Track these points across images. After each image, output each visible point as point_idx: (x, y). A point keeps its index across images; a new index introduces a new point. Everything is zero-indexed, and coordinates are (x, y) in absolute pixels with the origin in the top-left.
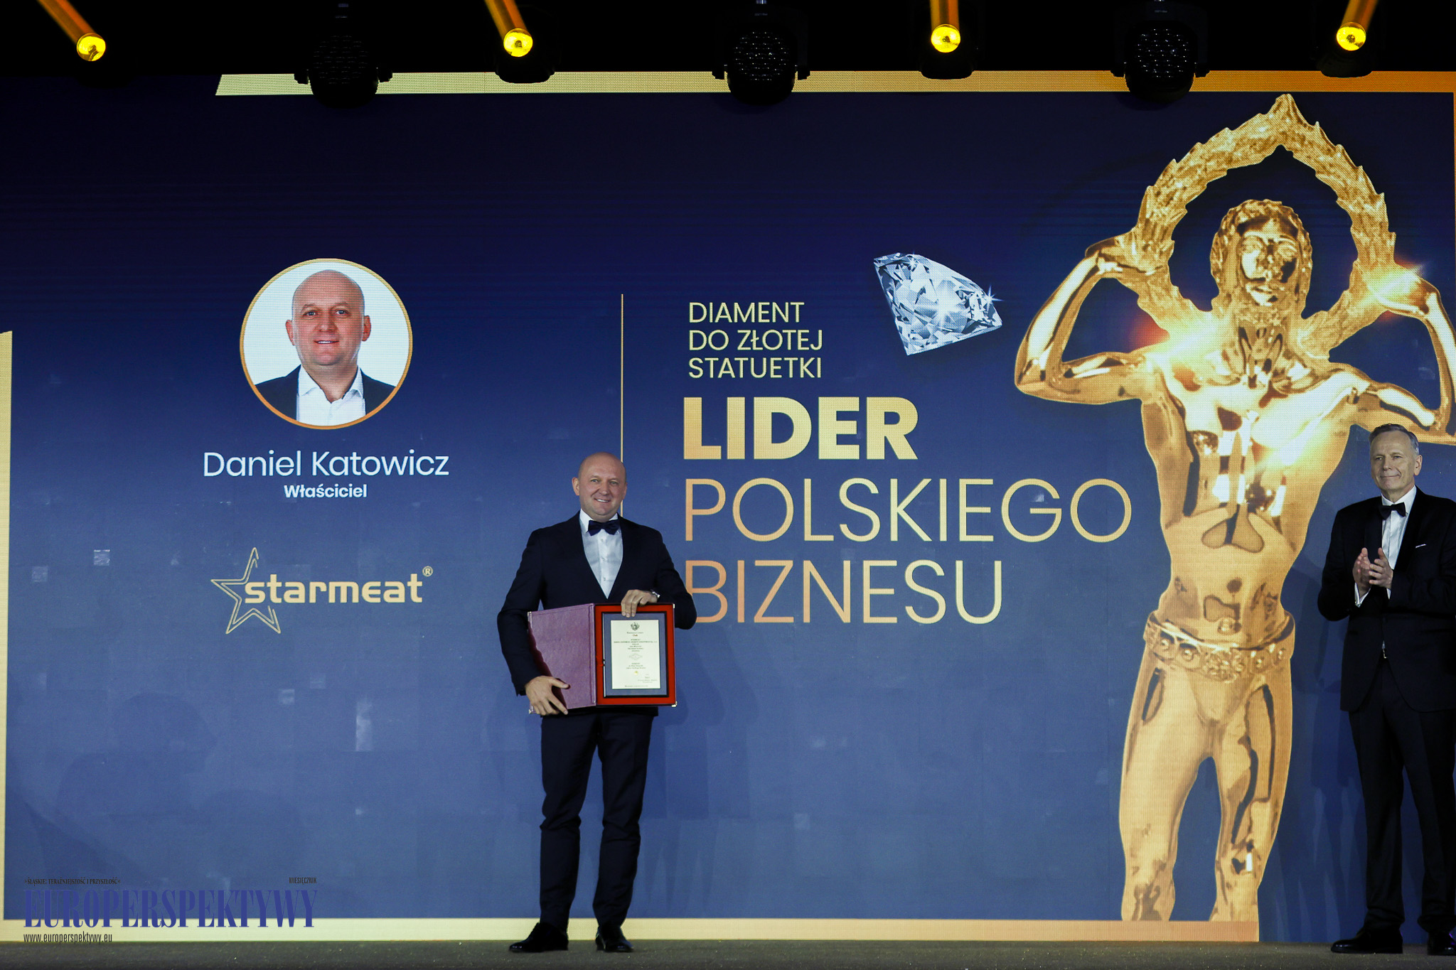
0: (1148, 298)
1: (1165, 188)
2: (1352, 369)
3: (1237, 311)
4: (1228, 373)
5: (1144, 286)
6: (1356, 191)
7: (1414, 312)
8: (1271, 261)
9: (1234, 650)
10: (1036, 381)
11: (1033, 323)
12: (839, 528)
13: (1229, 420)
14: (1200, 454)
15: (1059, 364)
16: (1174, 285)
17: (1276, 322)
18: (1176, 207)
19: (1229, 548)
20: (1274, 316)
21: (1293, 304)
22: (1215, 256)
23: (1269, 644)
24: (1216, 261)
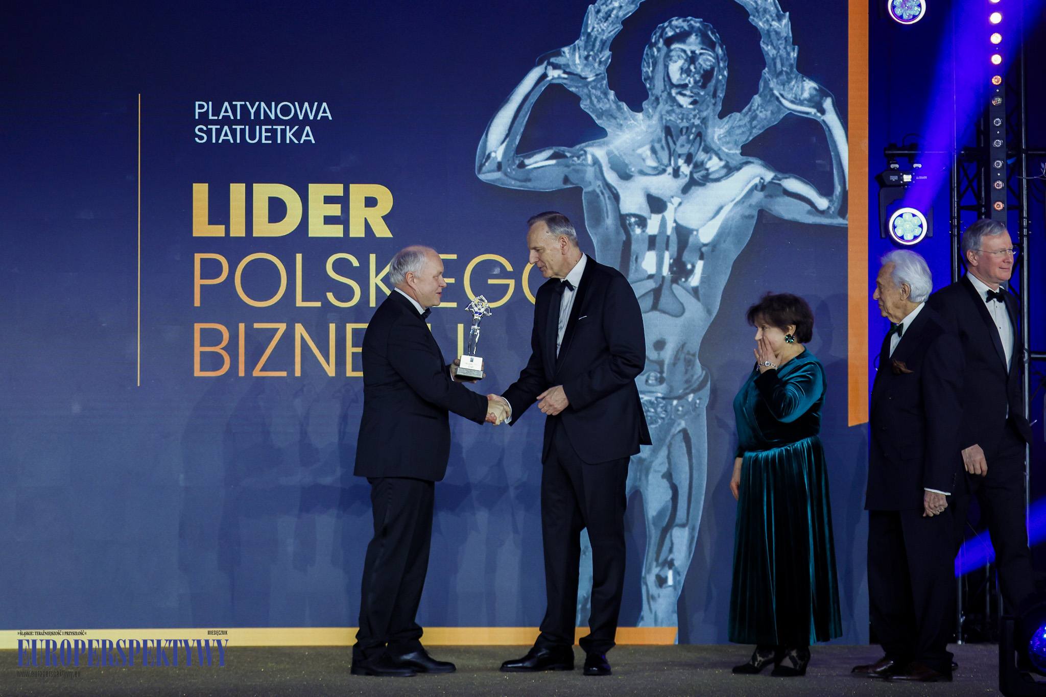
0: (589, 101)
1: (604, 6)
2: (760, 162)
3: (664, 112)
4: (654, 164)
5: (586, 91)
6: (765, 11)
7: (813, 113)
8: (693, 70)
9: (659, 400)
10: (493, 171)
11: (491, 122)
12: (326, 295)
13: (657, 204)
14: (632, 233)
15: (514, 156)
16: (611, 89)
17: (697, 122)
18: (613, 23)
19: (656, 314)
20: (695, 116)
21: (711, 107)
22: (646, 65)
23: (689, 393)
24: (647, 70)
